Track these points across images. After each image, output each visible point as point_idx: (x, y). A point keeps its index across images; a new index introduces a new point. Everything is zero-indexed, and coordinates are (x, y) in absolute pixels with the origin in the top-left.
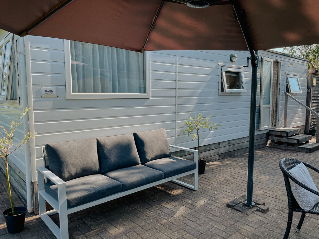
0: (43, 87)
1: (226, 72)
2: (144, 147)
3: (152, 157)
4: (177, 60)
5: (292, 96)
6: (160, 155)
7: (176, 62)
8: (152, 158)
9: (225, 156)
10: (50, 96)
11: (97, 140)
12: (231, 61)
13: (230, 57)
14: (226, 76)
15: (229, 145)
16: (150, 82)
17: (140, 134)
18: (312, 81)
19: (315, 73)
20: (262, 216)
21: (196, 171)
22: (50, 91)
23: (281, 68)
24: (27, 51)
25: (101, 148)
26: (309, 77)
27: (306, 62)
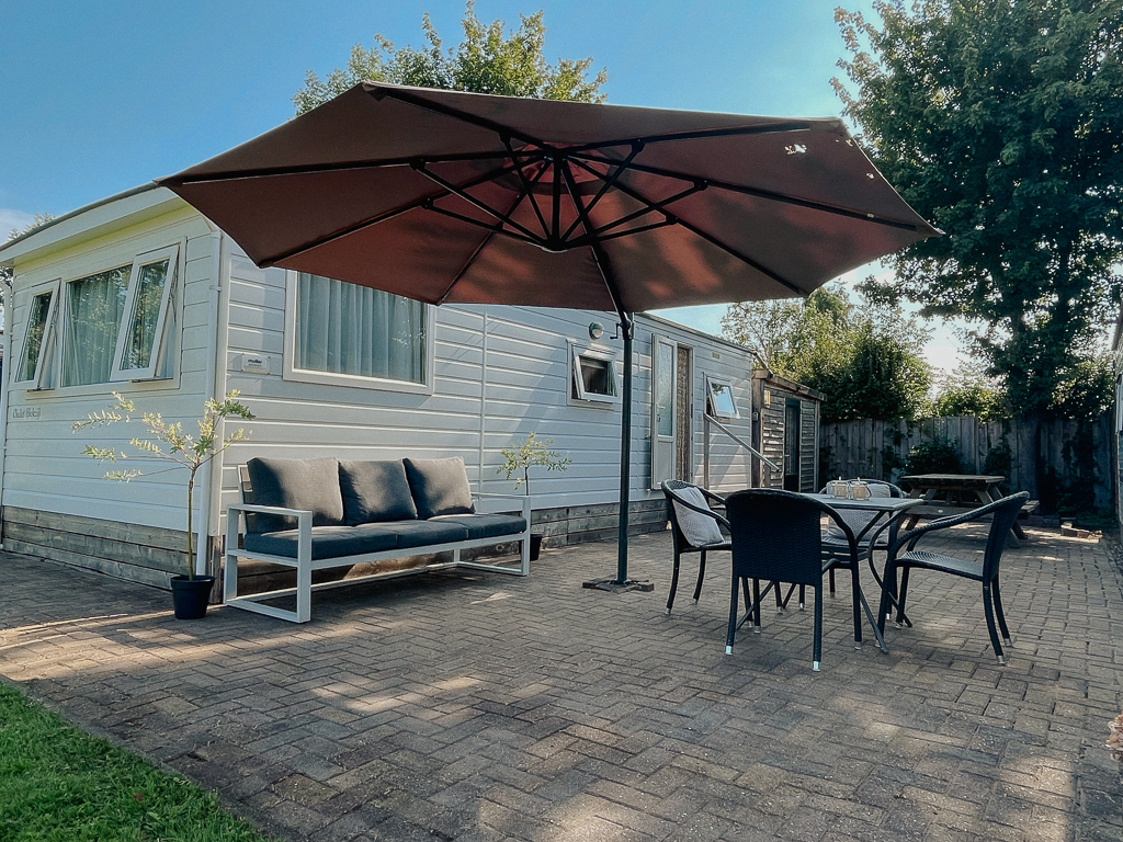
0: (245, 353)
1: (582, 358)
4: (486, 324)
5: (720, 424)
6: (455, 507)
7: (484, 327)
9: (580, 540)
10: (255, 370)
11: (340, 464)
12: (592, 336)
13: (590, 327)
14: (582, 366)
15: (588, 515)
16: (433, 363)
17: (417, 461)
18: (762, 394)
19: (768, 380)
20: (642, 595)
21: (525, 537)
22: (257, 361)
23: (694, 362)
24: (223, 284)
25: (345, 479)
26: (756, 389)
27: (748, 354)
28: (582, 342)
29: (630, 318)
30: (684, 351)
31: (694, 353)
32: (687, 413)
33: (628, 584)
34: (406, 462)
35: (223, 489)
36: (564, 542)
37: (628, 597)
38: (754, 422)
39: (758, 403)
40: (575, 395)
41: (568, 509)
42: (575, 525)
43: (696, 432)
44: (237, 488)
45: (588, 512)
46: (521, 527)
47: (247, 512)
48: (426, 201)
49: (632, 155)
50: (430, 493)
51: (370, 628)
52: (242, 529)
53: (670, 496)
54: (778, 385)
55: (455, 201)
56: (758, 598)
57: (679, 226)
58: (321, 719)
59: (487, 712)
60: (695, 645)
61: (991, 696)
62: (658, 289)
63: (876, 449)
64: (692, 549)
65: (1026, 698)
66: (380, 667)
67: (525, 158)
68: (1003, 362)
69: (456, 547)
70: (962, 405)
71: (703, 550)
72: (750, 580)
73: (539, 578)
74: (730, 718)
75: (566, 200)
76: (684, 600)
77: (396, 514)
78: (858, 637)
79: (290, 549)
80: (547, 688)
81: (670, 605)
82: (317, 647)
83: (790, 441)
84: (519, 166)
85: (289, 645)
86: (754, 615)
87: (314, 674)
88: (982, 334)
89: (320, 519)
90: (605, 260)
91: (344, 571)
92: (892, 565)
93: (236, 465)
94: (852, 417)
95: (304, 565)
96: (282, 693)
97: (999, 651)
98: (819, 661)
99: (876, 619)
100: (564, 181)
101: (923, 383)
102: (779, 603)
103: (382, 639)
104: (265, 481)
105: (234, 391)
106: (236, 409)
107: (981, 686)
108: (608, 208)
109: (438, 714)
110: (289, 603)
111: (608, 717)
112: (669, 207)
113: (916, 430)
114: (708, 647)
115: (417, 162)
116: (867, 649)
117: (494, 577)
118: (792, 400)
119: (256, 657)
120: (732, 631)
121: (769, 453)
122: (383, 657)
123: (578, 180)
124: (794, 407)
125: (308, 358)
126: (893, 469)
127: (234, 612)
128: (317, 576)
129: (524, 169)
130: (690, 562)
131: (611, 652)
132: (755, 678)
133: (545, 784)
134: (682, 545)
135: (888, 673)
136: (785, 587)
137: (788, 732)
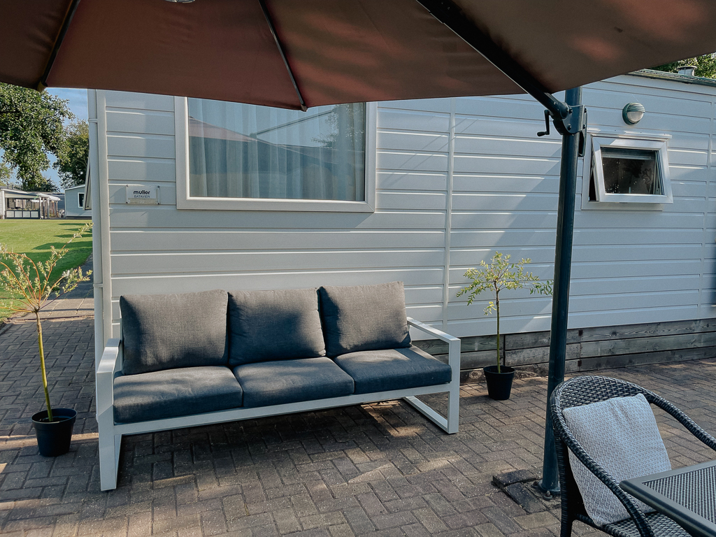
0: (129, 185)
1: (605, 150)
2: (337, 319)
3: (356, 343)
4: (454, 124)
6: (378, 342)
7: (450, 128)
8: (355, 346)
9: (599, 365)
10: (142, 202)
11: (230, 296)
12: (627, 121)
13: (623, 110)
14: (604, 160)
15: (614, 337)
16: (375, 176)
17: (334, 291)
21: (452, 389)
22: (144, 192)
24: (100, 115)
28: (610, 130)
40: (594, 197)
42: (591, 350)
45: (614, 333)
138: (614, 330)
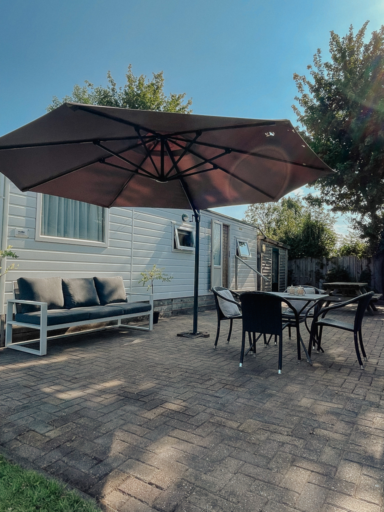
0: (16, 228)
1: (179, 230)
5: (243, 260)
7: (132, 216)
9: (178, 313)
10: (21, 236)
11: (62, 280)
12: (183, 220)
13: (182, 216)
14: (178, 234)
16: (108, 232)
17: (100, 278)
18: (262, 246)
19: (264, 240)
20: (204, 339)
21: (151, 313)
22: (22, 232)
23: (231, 232)
24: (6, 195)
25: (65, 286)
26: (259, 244)
27: (256, 228)
28: (179, 223)
29: (199, 212)
30: (226, 227)
31: (231, 228)
32: (227, 255)
33: (198, 334)
34: (95, 279)
35: (6, 292)
36: (171, 314)
37: (198, 340)
38: (258, 259)
39: (260, 251)
40: (175, 247)
41: (172, 300)
42: (175, 307)
43: (232, 263)
44: (12, 292)
45: (182, 301)
46: (148, 308)
47: (16, 303)
48: (102, 160)
49: (196, 138)
50: (106, 292)
51: (74, 357)
52: (15, 312)
53: (216, 294)
54: (269, 242)
55: (115, 160)
56: (255, 341)
57: (219, 170)
58: (46, 403)
59: (126, 397)
60: (226, 363)
61: (356, 385)
62: (210, 199)
63: (312, 271)
64: (226, 318)
65: (372, 385)
66: (77, 376)
67: (147, 139)
68: (368, 232)
69: (119, 318)
70: (349, 251)
71: (231, 319)
72: (252, 333)
73: (157, 332)
74: (239, 398)
75: (167, 158)
76: (222, 342)
77: (89, 303)
78: (299, 358)
79: (37, 321)
80: (156, 385)
81: (216, 344)
82: (48, 367)
83: (275, 267)
84: (144, 143)
85: (34, 366)
86: (253, 349)
87: (45, 381)
88: (358, 219)
89: (52, 306)
90: (186, 186)
91: (65, 330)
92: (315, 324)
93: (12, 281)
94: (302, 256)
95: (43, 328)
96: (30, 390)
97: (361, 363)
98: (281, 369)
99: (307, 349)
100: (165, 149)
101: (333, 241)
102: (265, 343)
103: (79, 362)
104: (26, 288)
105: (10, 246)
106: (10, 254)
107: (353, 380)
108: (186, 162)
109: (103, 399)
110: (36, 346)
111: (182, 399)
112: (214, 161)
113: (330, 262)
114: (232, 364)
115: (96, 141)
116: (304, 364)
117: (136, 332)
118: (276, 249)
119: (18, 373)
120: (242, 356)
121: (265, 273)
122: (79, 372)
123: (172, 149)
124: (276, 252)
125: (48, 230)
126: (320, 280)
127: (10, 350)
128: (50, 333)
129: (147, 144)
130: (225, 324)
131: (187, 367)
132: (252, 378)
133: (149, 432)
134: (221, 317)
135: (311, 375)
136: (268, 336)
137: (265, 404)
138: (182, 299)
